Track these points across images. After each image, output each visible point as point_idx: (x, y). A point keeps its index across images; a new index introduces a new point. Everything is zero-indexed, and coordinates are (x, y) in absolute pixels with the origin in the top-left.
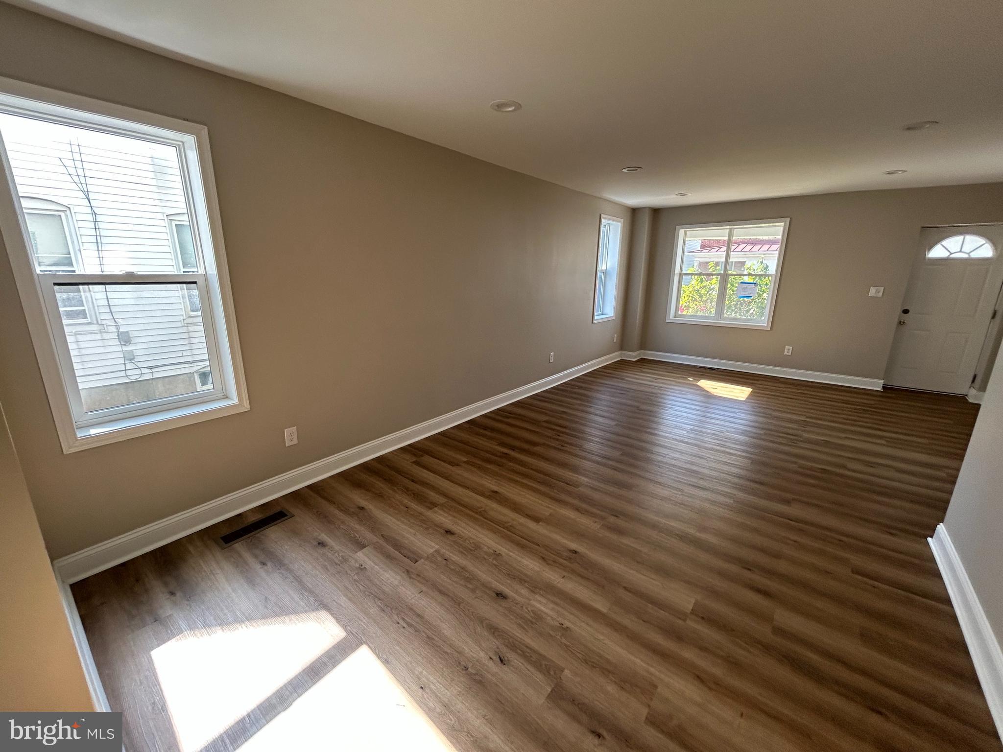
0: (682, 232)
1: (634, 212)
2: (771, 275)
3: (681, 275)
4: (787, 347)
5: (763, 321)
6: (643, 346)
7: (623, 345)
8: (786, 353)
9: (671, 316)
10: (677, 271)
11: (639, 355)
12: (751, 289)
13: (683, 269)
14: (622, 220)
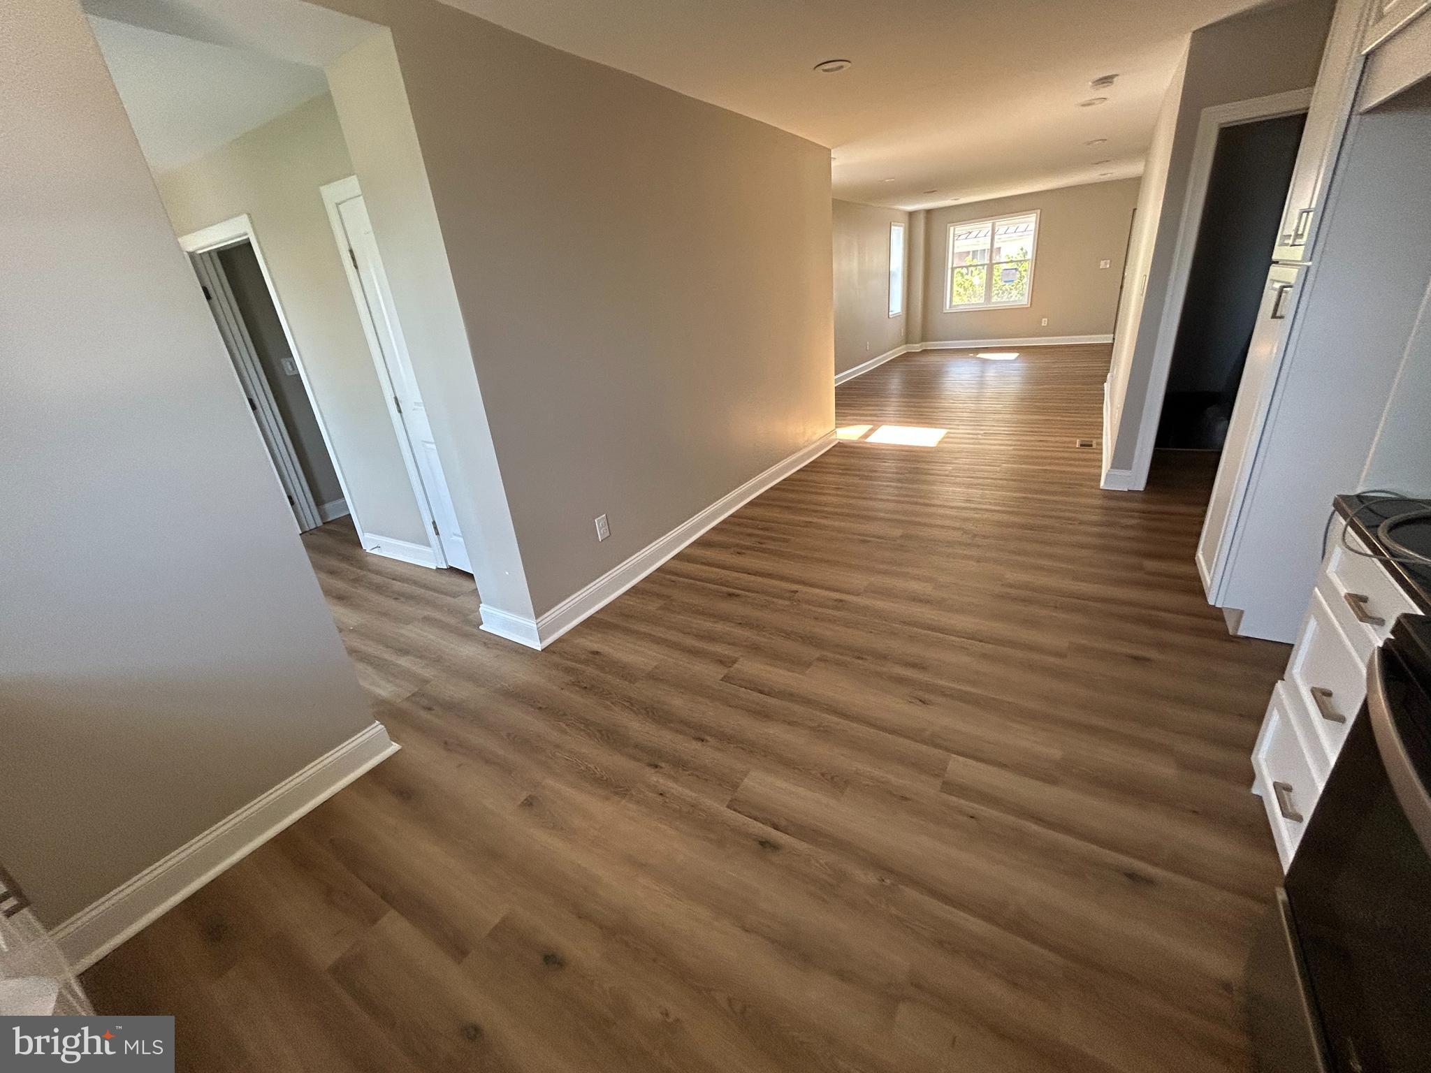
0: (952, 229)
1: (911, 214)
2: (1028, 260)
3: (953, 269)
4: (1044, 319)
5: (1025, 301)
6: (924, 338)
7: (908, 340)
8: (1043, 324)
9: (947, 308)
10: (950, 266)
11: (921, 346)
12: (1013, 274)
13: (955, 263)
14: (903, 224)
